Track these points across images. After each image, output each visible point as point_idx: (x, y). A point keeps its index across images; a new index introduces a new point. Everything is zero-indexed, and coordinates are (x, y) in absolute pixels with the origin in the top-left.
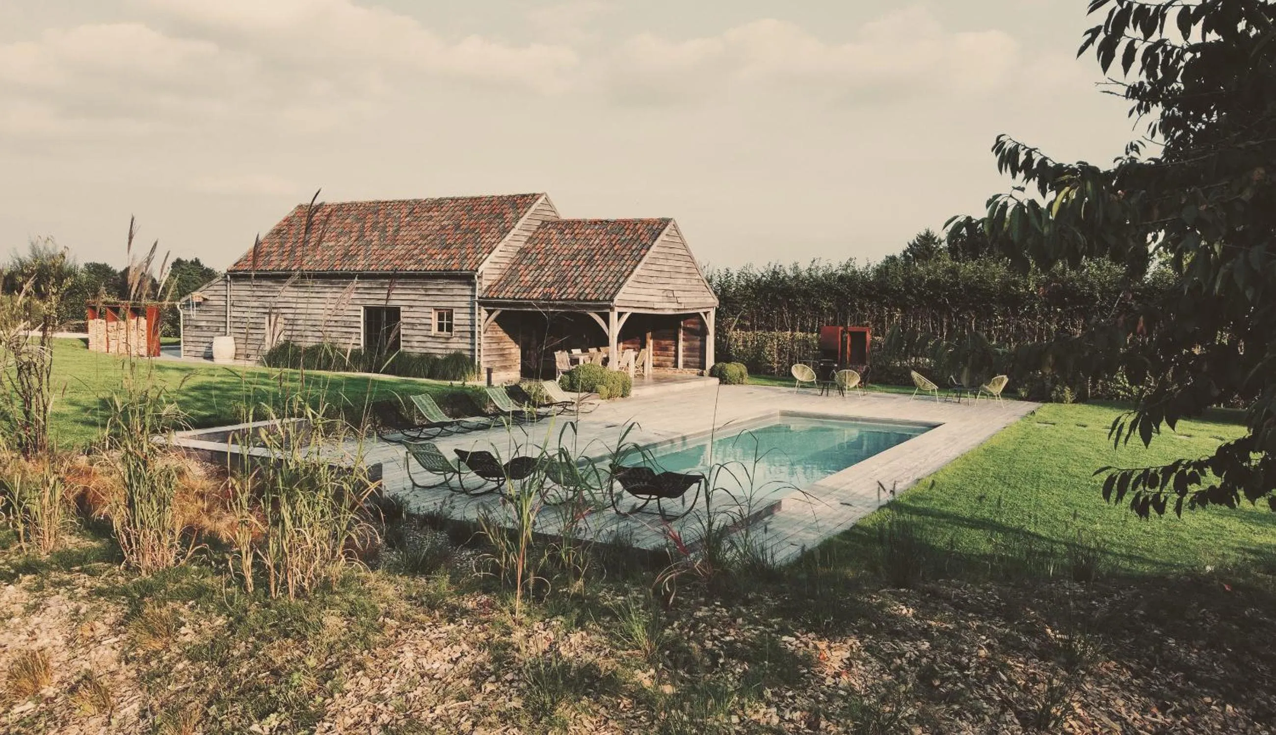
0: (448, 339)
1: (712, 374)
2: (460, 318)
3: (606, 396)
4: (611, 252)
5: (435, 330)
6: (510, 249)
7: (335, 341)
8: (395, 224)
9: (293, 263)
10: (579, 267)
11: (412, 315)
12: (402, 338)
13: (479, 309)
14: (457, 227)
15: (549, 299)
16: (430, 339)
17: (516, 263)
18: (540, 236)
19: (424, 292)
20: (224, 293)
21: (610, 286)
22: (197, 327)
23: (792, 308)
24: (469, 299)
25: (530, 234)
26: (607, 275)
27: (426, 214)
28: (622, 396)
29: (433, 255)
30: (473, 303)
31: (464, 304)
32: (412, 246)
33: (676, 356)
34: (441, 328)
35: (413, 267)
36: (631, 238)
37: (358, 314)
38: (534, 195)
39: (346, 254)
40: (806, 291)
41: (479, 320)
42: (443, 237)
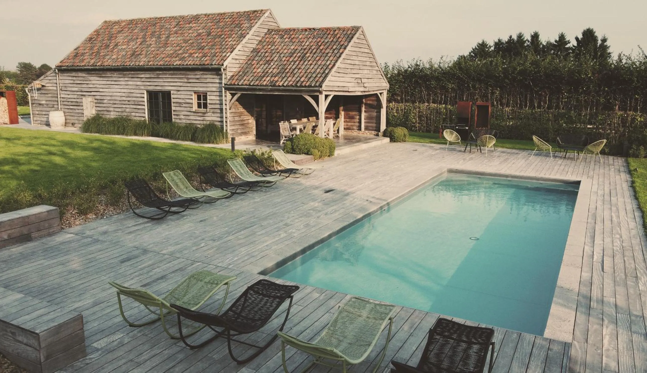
0: (205, 113)
1: (385, 134)
2: (212, 98)
3: (318, 156)
4: (318, 51)
5: (195, 107)
6: (246, 49)
7: (129, 114)
8: (167, 33)
9: (98, 60)
10: (295, 62)
11: (179, 97)
12: (173, 113)
13: (225, 92)
14: (209, 34)
15: (274, 85)
16: (192, 114)
17: (250, 59)
18: (267, 40)
19: (186, 81)
20: (55, 81)
21: (319, 76)
22: (40, 104)
23: (428, 88)
24: (218, 85)
25: (260, 39)
26: (316, 67)
27: (187, 25)
28: (329, 156)
29: (192, 54)
30: (221, 88)
31: (214, 89)
32: (178, 48)
33: (360, 122)
34: (199, 106)
35: (178, 63)
36: (332, 41)
37: (143, 96)
38: (262, 10)
39: (133, 55)
40: (438, 77)
41: (226, 100)
42: (199, 41)
